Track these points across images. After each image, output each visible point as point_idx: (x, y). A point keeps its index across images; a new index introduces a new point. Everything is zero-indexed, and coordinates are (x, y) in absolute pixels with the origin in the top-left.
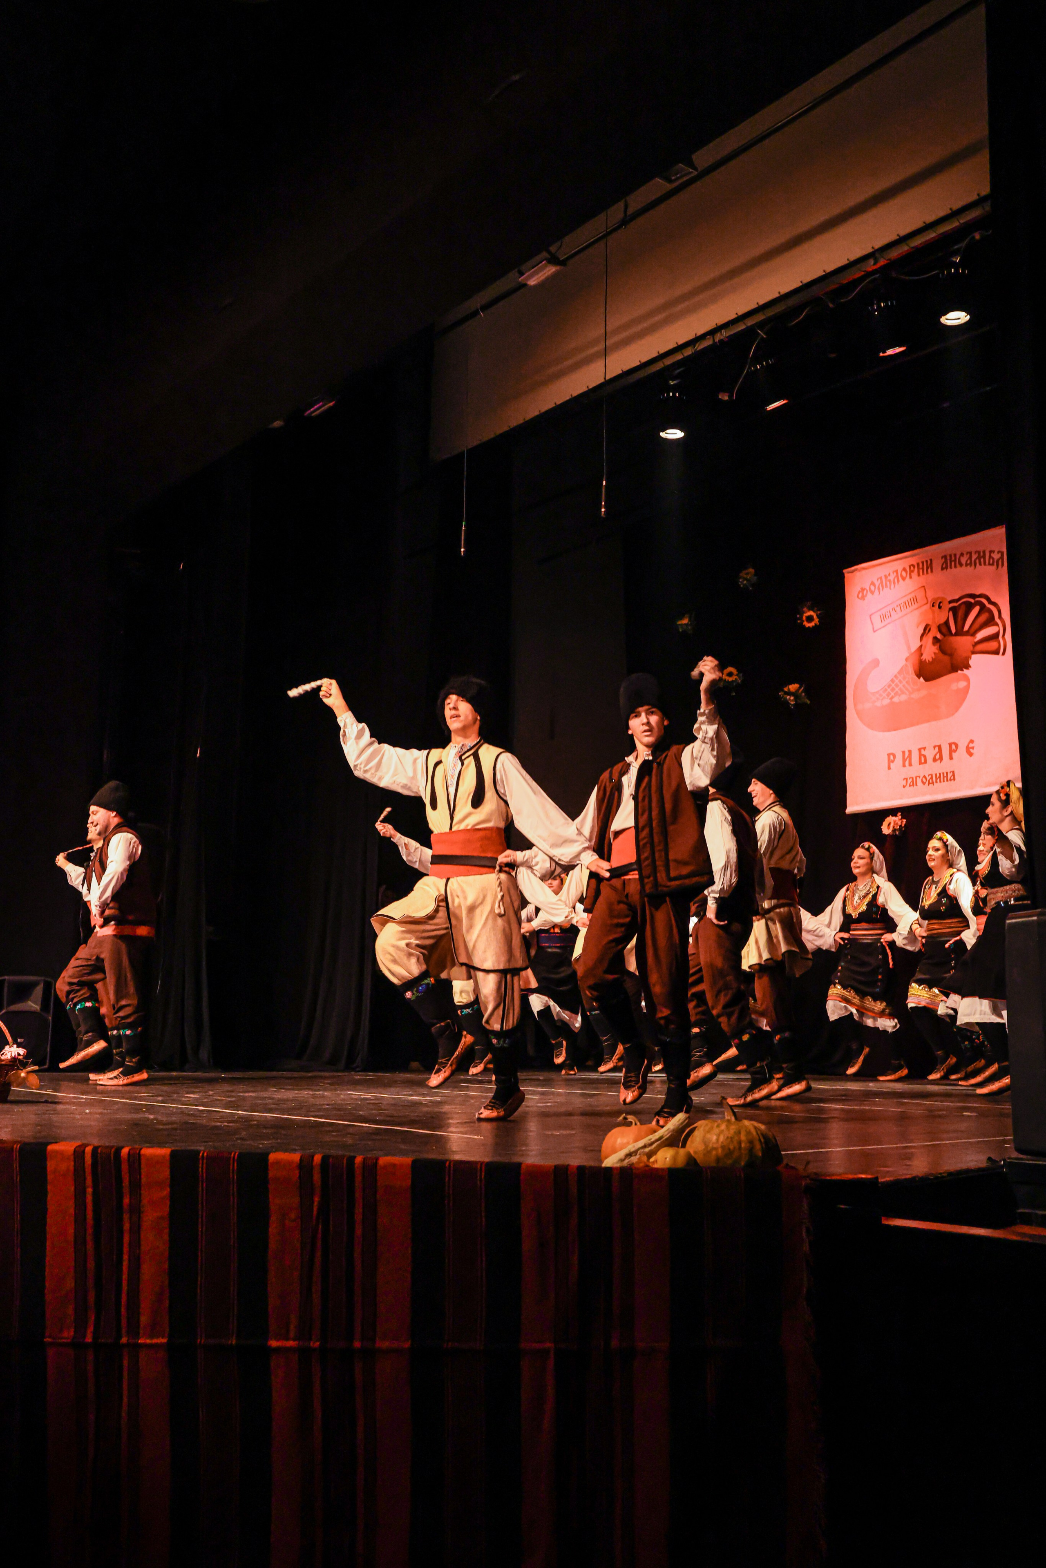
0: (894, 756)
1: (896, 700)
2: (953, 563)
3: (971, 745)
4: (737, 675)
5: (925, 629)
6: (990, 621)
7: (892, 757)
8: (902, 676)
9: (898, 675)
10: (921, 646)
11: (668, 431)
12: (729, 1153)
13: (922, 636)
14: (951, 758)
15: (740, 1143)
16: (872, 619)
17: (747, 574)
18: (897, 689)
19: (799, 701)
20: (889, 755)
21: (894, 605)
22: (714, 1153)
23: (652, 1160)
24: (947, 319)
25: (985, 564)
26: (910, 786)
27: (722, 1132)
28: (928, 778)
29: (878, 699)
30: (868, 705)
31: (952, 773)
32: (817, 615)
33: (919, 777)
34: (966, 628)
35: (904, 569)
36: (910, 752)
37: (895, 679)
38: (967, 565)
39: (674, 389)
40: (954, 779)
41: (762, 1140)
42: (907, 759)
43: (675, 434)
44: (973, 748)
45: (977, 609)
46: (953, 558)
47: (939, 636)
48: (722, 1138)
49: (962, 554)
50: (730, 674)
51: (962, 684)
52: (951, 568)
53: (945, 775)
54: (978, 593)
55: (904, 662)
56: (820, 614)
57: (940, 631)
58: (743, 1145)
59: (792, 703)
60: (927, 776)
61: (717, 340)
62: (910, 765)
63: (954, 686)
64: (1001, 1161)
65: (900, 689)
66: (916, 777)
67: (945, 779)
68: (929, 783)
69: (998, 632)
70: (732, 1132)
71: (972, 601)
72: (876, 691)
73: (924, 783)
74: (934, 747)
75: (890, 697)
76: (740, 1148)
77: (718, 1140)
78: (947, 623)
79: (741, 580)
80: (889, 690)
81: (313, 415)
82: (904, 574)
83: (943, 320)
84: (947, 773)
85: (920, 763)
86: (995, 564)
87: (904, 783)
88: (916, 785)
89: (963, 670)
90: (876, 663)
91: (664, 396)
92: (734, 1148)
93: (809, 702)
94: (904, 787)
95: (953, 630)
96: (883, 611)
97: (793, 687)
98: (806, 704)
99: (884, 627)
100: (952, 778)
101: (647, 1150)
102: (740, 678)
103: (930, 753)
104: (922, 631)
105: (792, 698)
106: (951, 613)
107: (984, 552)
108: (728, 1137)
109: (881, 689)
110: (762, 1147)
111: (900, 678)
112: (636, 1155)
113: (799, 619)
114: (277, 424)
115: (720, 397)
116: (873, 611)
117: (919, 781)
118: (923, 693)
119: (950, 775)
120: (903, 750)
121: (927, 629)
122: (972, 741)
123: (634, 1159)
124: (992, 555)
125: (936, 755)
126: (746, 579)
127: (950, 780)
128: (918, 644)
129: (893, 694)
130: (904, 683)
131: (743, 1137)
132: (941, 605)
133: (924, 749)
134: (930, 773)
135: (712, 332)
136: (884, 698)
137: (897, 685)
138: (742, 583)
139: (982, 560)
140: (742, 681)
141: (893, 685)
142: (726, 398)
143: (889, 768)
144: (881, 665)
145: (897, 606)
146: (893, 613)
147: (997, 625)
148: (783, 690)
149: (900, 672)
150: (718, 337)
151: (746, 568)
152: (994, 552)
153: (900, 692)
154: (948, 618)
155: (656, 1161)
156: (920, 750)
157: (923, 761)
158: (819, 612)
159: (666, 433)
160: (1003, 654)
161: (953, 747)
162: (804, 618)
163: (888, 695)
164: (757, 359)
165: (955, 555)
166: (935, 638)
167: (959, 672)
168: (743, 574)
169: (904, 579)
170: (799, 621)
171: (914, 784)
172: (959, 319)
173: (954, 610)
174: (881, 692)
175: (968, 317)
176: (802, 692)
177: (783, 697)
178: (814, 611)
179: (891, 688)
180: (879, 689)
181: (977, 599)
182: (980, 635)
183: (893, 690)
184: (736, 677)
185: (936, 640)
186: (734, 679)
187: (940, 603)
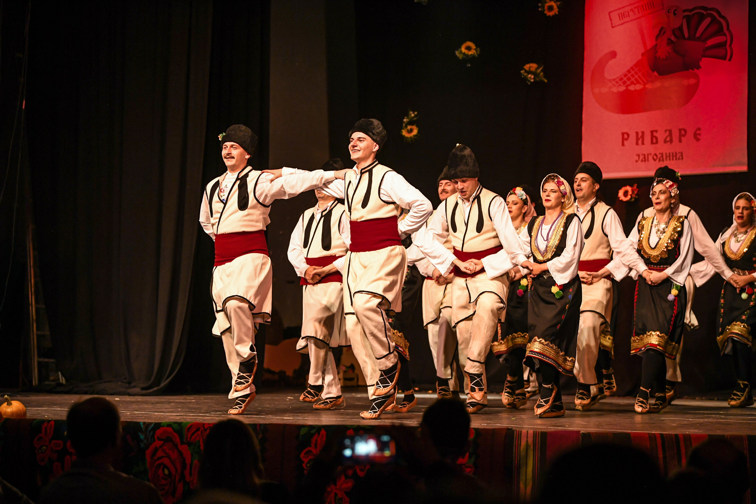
0: (628, 135)
1: (632, 88)
3: (698, 132)
4: (476, 50)
5: (660, 31)
6: (719, 32)
7: (626, 136)
8: (638, 68)
9: (634, 67)
10: (656, 45)
13: (658, 36)
14: (680, 141)
16: (612, 18)
18: (633, 79)
19: (537, 79)
20: (623, 134)
21: (632, 7)
26: (642, 161)
28: (659, 156)
29: (614, 85)
30: (605, 90)
31: (680, 154)
32: (557, 6)
33: (651, 154)
34: (698, 34)
36: (643, 133)
37: (631, 70)
40: (682, 159)
42: (640, 138)
44: (700, 135)
45: (708, 20)
47: (673, 38)
50: (468, 48)
51: (692, 81)
53: (674, 154)
54: (710, 8)
55: (640, 57)
56: (559, 5)
57: (674, 34)
59: (532, 81)
60: (658, 154)
62: (643, 143)
63: (685, 82)
65: (636, 79)
66: (648, 155)
67: (674, 158)
68: (660, 160)
69: (726, 42)
71: (705, 13)
72: (611, 78)
73: (655, 160)
74: (666, 131)
75: (627, 84)
78: (680, 28)
80: (625, 79)
84: (676, 153)
85: (652, 143)
87: (637, 158)
88: (648, 160)
89: (694, 70)
90: (613, 55)
93: (546, 81)
94: (637, 161)
95: (686, 35)
96: (621, 11)
97: (533, 66)
98: (544, 82)
99: (622, 24)
100: (681, 157)
102: (477, 52)
103: (661, 136)
104: (658, 32)
105: (533, 77)
106: (685, 20)
109: (617, 78)
111: (636, 70)
113: (539, 7)
116: (612, 9)
117: (650, 157)
118: (658, 84)
119: (678, 155)
120: (637, 131)
121: (662, 31)
122: (699, 129)
125: (667, 137)
127: (679, 159)
128: (654, 43)
129: (628, 83)
130: (640, 74)
132: (676, 12)
133: (656, 131)
134: (661, 152)
136: (620, 85)
137: (633, 76)
140: (479, 56)
141: (629, 75)
143: (623, 145)
144: (618, 57)
145: (635, 8)
146: (631, 13)
147: (725, 35)
148: (524, 69)
149: (636, 65)
153: (635, 82)
154: (682, 24)
156: (652, 132)
157: (654, 141)
158: (559, 3)
160: (730, 60)
161: (682, 133)
162: (546, 8)
163: (624, 83)
166: (669, 39)
167: (690, 70)
170: (540, 9)
171: (645, 159)
173: (688, 19)
174: (618, 80)
176: (542, 71)
177: (523, 75)
178: (555, 2)
179: (626, 78)
180: (615, 77)
181: (709, 12)
182: (710, 42)
183: (629, 79)
184: (474, 51)
185: (670, 42)
186: (473, 53)
187: (675, 10)
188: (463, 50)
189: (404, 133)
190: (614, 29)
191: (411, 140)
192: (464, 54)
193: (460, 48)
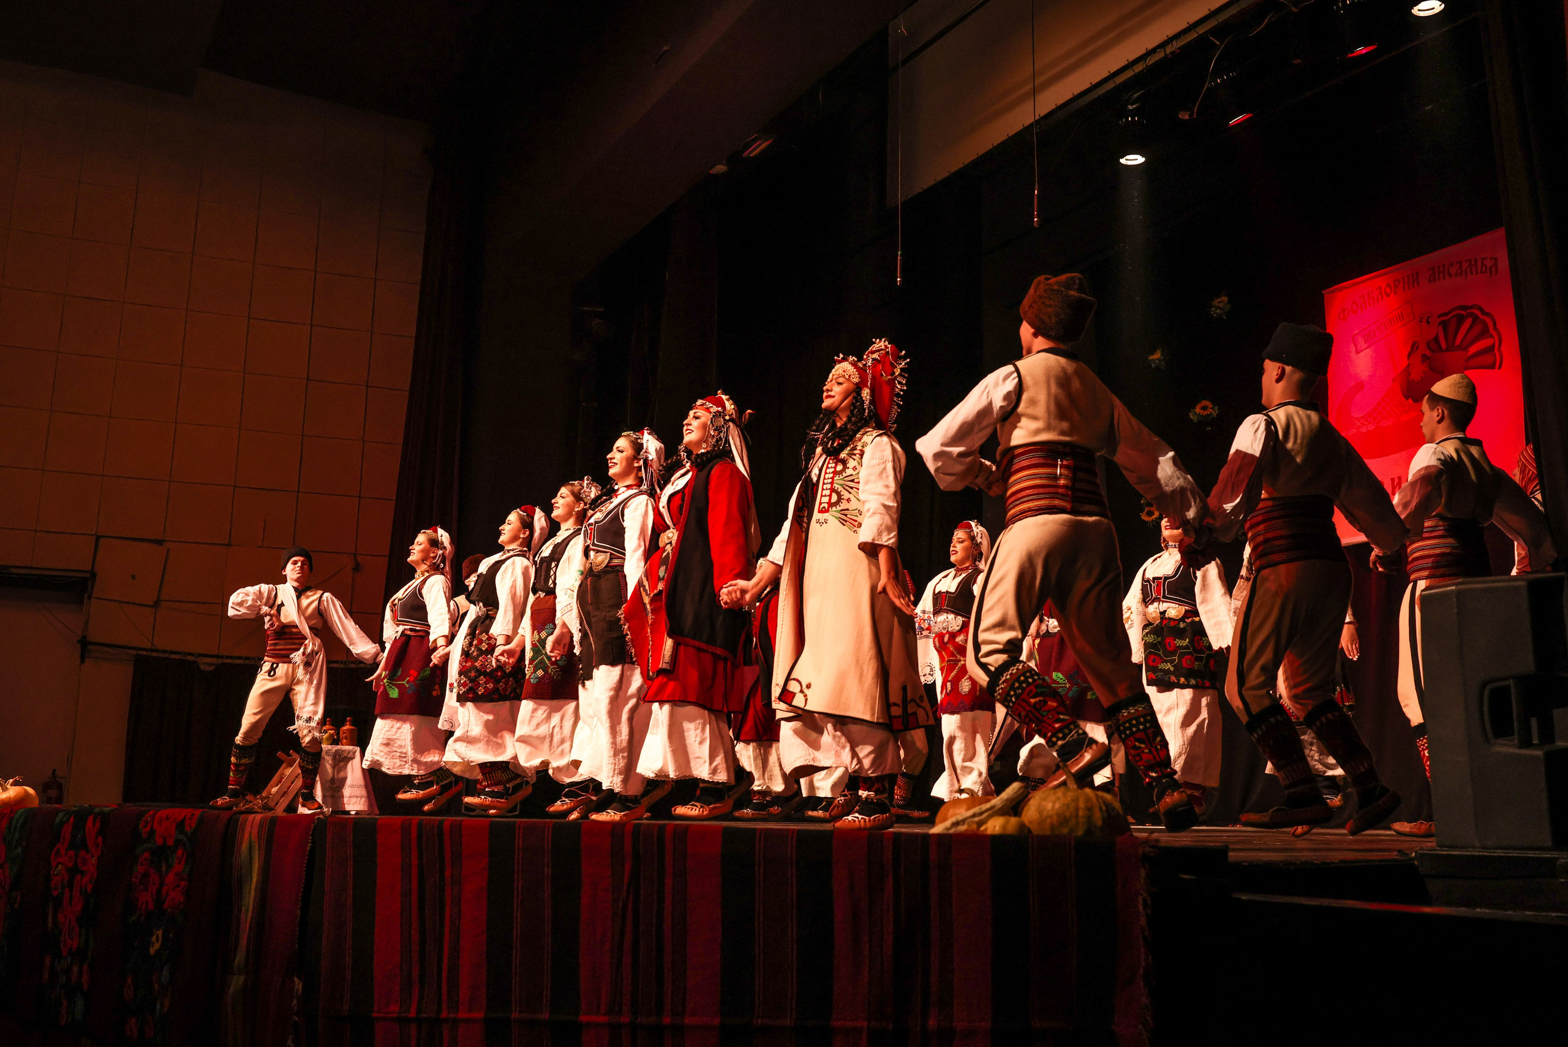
1: (1385, 424)
2: (1441, 275)
4: (1212, 408)
5: (1412, 346)
6: (1485, 333)
8: (1389, 399)
9: (1385, 398)
10: (1409, 365)
11: (1128, 157)
12: (1064, 820)
13: (1410, 355)
15: (1077, 810)
16: (1356, 341)
17: (1220, 302)
18: (1384, 413)
21: (1379, 324)
22: (1049, 820)
23: (982, 828)
24: (1419, 10)
25: (1477, 273)
27: (1058, 799)
29: (1363, 424)
30: (1353, 432)
34: (1457, 343)
35: (1388, 285)
37: (1381, 402)
38: (1456, 275)
39: (1133, 113)
41: (1104, 808)
43: (1135, 160)
45: (1469, 321)
46: (1441, 270)
47: (1428, 353)
48: (1057, 806)
49: (1451, 265)
52: (1439, 279)
54: (1470, 305)
55: (1390, 383)
57: (1429, 348)
58: (1081, 813)
61: (1168, 52)
64: (1412, 853)
65: (1389, 413)
69: (1494, 344)
70: (1069, 799)
71: (1464, 313)
72: (1362, 416)
76: (1077, 815)
77: (1053, 807)
78: (1436, 339)
79: (1213, 309)
80: (1376, 414)
81: (751, 155)
82: (1388, 290)
83: (1415, 11)
86: (1488, 270)
90: (1360, 387)
91: (1122, 122)
92: (1071, 816)
95: (1444, 345)
96: (1367, 331)
99: (1368, 347)
101: (976, 819)
102: (1215, 412)
104: (1410, 349)
106: (1440, 327)
107: (1476, 260)
108: (1064, 804)
109: (1366, 414)
110: (1103, 815)
111: (1387, 400)
112: (963, 824)
114: (720, 168)
115: (1180, 117)
116: (1356, 331)
120: (1393, 477)
121: (1414, 347)
123: (962, 828)
124: (1484, 262)
126: (1219, 308)
128: (1406, 363)
129: (1381, 418)
130: (1391, 406)
131: (1082, 805)
132: (1429, 320)
135: (1162, 45)
136: (1372, 423)
137: (1384, 409)
138: (1215, 312)
139: (1474, 269)
140: (1217, 415)
141: (1379, 409)
142: (1187, 117)
144: (1365, 388)
145: (1382, 324)
146: (1378, 332)
147: (1494, 337)
149: (1387, 394)
150: (1169, 49)
151: (1218, 296)
152: (1486, 258)
153: (1388, 416)
154: (1438, 333)
155: (986, 829)
159: (1126, 160)
160: (1500, 368)
163: (1376, 419)
164: (1217, 72)
165: (1444, 266)
166: (1423, 354)
168: (1216, 301)
169: (1388, 295)
172: (1434, 8)
173: (1444, 325)
174: (1368, 417)
175: (1443, 6)
179: (1378, 412)
180: (1364, 413)
181: (1469, 311)
182: (1473, 350)
183: (1381, 414)
184: (1211, 410)
185: (1425, 358)
186: (1209, 413)
187: (1429, 317)
188: (1198, 410)
189: (1144, 517)
190: (1360, 355)
191: (1153, 525)
192: (1200, 414)
193: (1195, 408)
